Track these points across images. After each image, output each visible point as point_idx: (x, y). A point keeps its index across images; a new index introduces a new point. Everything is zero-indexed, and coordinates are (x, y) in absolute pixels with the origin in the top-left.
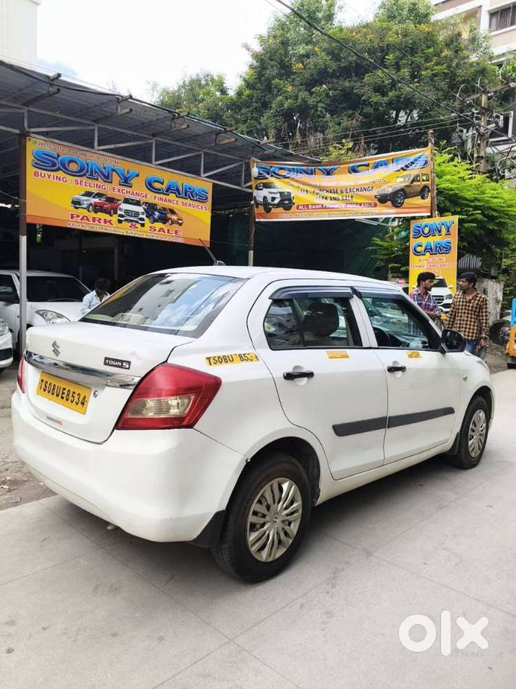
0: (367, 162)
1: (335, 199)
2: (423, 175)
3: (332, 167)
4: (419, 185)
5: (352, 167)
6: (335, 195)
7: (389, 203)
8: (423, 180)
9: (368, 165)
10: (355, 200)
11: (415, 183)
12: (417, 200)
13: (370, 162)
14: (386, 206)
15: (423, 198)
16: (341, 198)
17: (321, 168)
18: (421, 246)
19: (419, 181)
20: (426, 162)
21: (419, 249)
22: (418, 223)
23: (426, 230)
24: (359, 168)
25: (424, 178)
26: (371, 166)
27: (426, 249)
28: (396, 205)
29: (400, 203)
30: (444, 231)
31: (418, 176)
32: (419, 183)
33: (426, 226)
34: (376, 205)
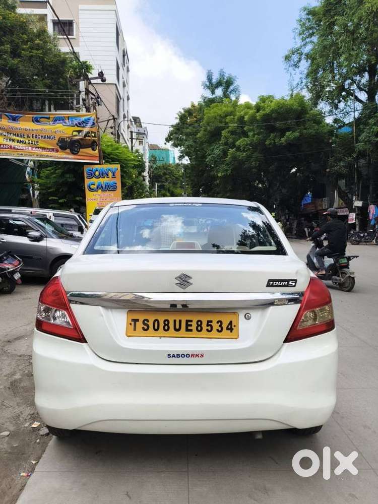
0: (48, 116)
1: (21, 142)
2: (92, 132)
3: (17, 115)
4: (90, 140)
5: (35, 118)
6: (22, 139)
7: (68, 150)
8: (93, 137)
9: (48, 118)
10: (40, 145)
11: (87, 138)
12: (89, 151)
13: (51, 116)
14: (64, 152)
15: (93, 149)
16: (27, 141)
17: (6, 114)
18: (94, 185)
19: (90, 136)
20: (94, 124)
21: (92, 187)
22: (91, 167)
23: (97, 173)
24: (42, 120)
25: (93, 135)
26: (51, 119)
27: (98, 187)
28: (74, 152)
29: (77, 151)
30: (111, 175)
31: (88, 133)
32: (90, 138)
33: (97, 170)
34: (57, 151)
